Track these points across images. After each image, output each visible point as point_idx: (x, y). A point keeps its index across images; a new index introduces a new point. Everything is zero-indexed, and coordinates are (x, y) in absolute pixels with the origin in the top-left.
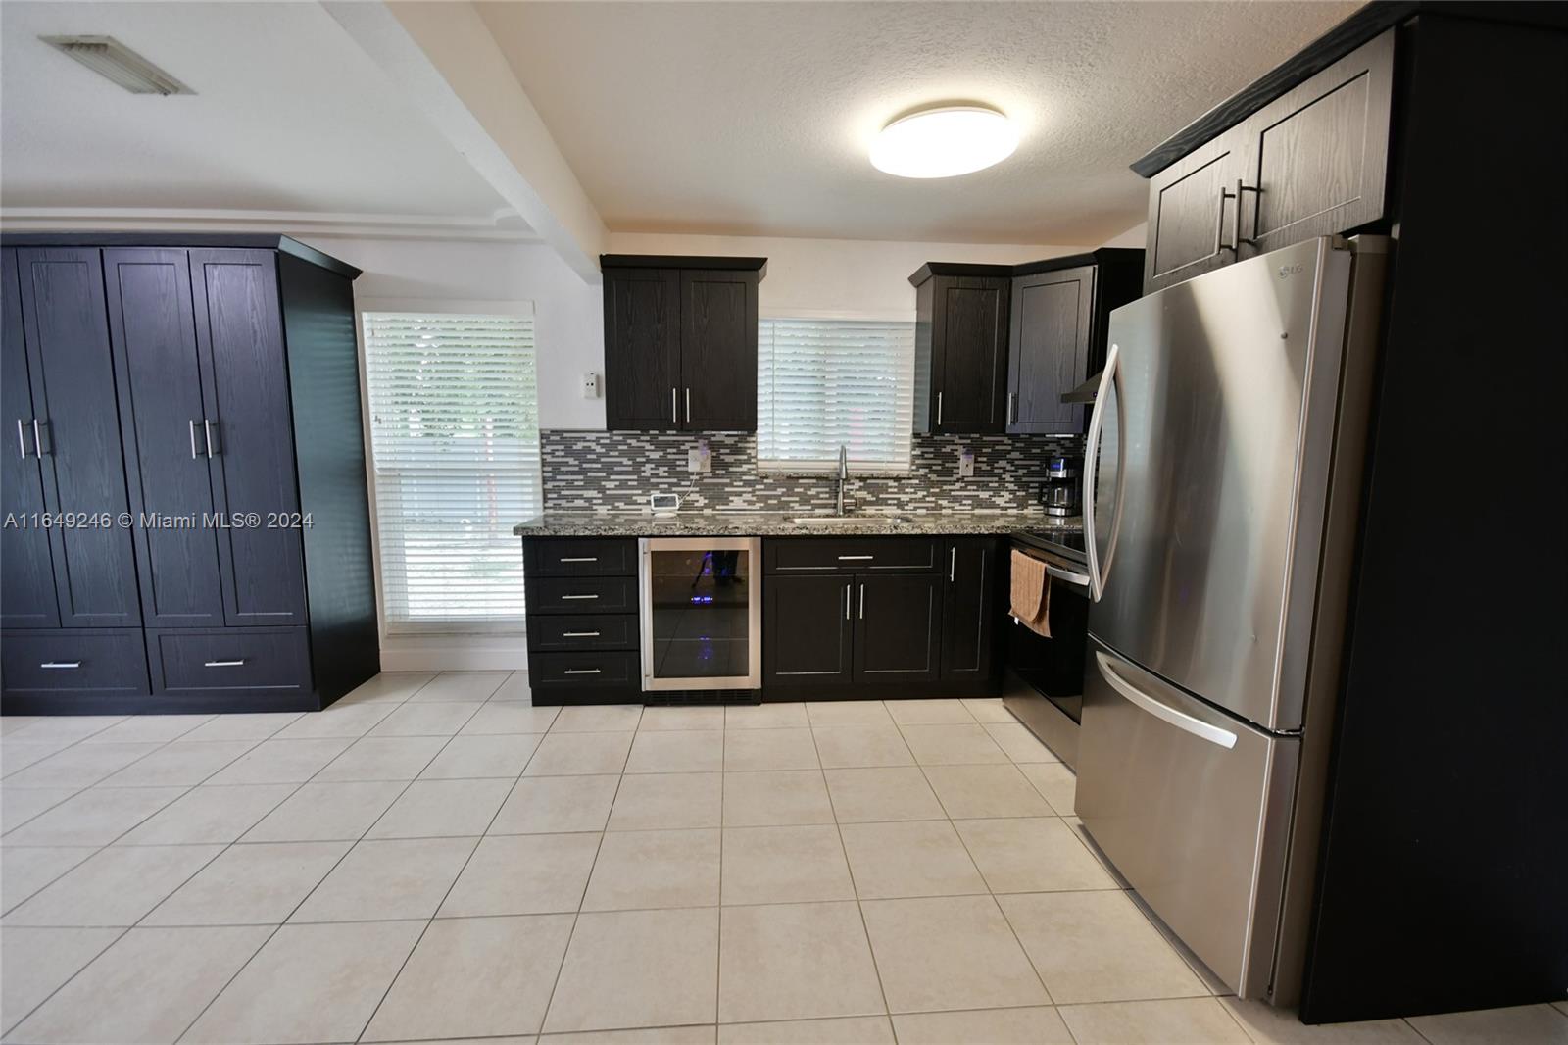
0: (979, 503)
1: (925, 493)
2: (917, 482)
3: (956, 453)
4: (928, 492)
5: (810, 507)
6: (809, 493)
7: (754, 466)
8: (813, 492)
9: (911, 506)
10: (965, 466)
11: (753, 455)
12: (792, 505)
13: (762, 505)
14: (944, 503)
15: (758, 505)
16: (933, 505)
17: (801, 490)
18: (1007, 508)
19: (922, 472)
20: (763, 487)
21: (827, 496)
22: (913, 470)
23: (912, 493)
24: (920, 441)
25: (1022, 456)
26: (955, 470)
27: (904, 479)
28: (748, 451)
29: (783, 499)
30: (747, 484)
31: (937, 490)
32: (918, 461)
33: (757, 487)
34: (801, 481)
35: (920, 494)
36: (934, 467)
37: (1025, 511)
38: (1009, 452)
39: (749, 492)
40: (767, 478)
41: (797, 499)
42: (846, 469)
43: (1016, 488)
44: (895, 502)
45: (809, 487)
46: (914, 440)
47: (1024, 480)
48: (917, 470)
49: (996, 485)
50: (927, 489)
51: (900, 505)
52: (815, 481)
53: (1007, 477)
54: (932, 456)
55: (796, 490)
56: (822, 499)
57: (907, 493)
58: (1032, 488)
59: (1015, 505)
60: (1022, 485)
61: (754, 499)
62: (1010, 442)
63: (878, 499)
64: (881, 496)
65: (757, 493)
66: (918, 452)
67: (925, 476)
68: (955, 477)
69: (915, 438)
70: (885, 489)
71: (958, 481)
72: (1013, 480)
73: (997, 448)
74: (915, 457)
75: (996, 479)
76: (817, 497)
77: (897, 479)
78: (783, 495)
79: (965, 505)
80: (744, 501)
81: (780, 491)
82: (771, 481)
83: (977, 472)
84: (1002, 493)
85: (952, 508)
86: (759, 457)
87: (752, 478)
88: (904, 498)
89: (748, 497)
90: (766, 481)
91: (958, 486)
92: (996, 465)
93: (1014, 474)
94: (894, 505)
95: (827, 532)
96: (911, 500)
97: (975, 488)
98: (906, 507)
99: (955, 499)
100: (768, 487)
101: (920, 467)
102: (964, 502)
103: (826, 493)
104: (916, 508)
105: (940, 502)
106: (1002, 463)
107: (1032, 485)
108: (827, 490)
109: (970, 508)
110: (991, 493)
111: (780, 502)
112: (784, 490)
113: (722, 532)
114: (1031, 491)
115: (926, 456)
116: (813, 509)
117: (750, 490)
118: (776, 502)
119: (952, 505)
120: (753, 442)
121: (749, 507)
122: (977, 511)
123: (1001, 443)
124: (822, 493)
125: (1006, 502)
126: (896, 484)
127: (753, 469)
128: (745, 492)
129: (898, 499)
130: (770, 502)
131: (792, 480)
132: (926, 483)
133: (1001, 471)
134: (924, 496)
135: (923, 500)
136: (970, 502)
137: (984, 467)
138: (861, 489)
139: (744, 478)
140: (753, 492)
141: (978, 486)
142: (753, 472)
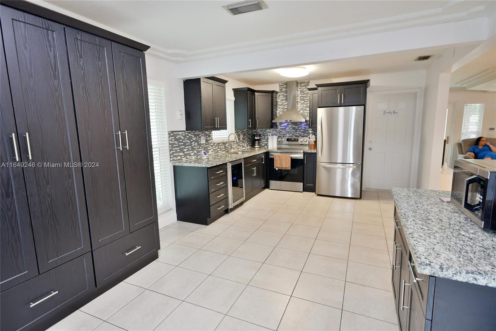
2: (236, 142)
3: (240, 134)
10: (241, 137)
20: (214, 147)
23: (235, 145)
25: (247, 135)
26: (240, 139)
27: (234, 142)
28: (211, 136)
30: (211, 146)
31: (238, 144)
38: (246, 133)
46: (235, 131)
48: (236, 139)
49: (245, 142)
52: (222, 144)
60: (248, 141)
66: (236, 134)
70: (232, 145)
71: (240, 141)
73: (244, 133)
74: (235, 136)
75: (245, 140)
76: (222, 148)
82: (216, 145)
83: (243, 139)
84: (246, 144)
86: (213, 138)
93: (247, 139)
96: (235, 148)
97: (242, 143)
105: (239, 147)
106: (245, 136)
109: (242, 148)
110: (244, 144)
120: (212, 133)
123: (245, 131)
125: (246, 146)
127: (212, 141)
131: (219, 144)
133: (245, 138)
136: (242, 146)
137: (243, 137)
139: (211, 144)
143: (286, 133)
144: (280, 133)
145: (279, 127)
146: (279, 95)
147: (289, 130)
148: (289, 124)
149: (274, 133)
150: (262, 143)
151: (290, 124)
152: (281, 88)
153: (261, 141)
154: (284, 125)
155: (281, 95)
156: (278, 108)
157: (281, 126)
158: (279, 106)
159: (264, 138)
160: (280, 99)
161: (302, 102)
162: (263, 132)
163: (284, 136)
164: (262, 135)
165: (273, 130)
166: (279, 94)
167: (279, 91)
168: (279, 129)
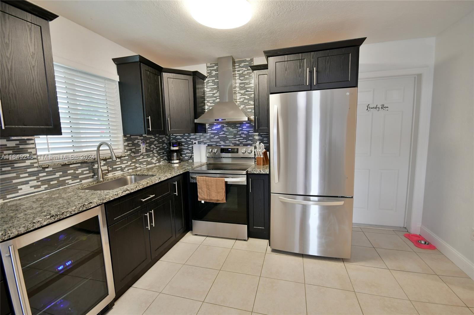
0: (149, 163)
1: (131, 162)
2: (127, 157)
3: (139, 143)
4: (132, 162)
5: (79, 181)
6: (77, 172)
7: (35, 161)
8: (80, 171)
9: (126, 169)
10: (143, 148)
11: (33, 153)
12: (67, 181)
13: (46, 186)
14: (137, 165)
15: (43, 187)
16: (134, 167)
17: (72, 171)
18: (155, 164)
19: (129, 153)
20: (45, 174)
21: (88, 172)
22: (125, 152)
23: (126, 163)
24: (126, 138)
25: (157, 143)
26: (140, 151)
27: (122, 157)
28: (29, 151)
29: (61, 179)
30: (31, 174)
31: (135, 160)
32: (127, 148)
33: (41, 175)
34: (71, 166)
35: (129, 163)
36: (133, 150)
37: (161, 163)
38: (154, 141)
39: (34, 180)
40: (47, 168)
41: (70, 177)
42: (115, 155)
43: (157, 155)
44: (120, 169)
45: (77, 169)
46: (124, 138)
47: (159, 152)
48: (127, 152)
49: (152, 155)
50: (131, 160)
51: (122, 170)
52: (79, 165)
53: (154, 151)
54: (131, 145)
55: (69, 172)
56: (85, 174)
57: (124, 163)
58: (161, 154)
59: (158, 162)
60: (159, 154)
61: (39, 183)
62: (154, 137)
63: (113, 168)
64: (114, 167)
65: (41, 179)
66: (126, 144)
67: (130, 154)
68: (140, 153)
69: (124, 137)
70: (114, 163)
71: (141, 155)
72: (156, 152)
73: (151, 140)
74: (125, 146)
75: (152, 153)
76: (82, 173)
77: (120, 158)
78: (61, 176)
79: (144, 165)
80: (31, 187)
81: (58, 175)
82: (51, 169)
83: (147, 151)
84: (154, 158)
85: (140, 167)
86: (38, 153)
87: (36, 169)
88: (123, 166)
89: (35, 183)
90: (47, 170)
91: (141, 157)
92: (151, 147)
93: (156, 150)
94: (119, 170)
95: (137, 189)
96: (126, 167)
97: (146, 157)
98: (124, 170)
99: (141, 163)
100: (49, 173)
101: (128, 150)
102: (144, 163)
103: (87, 170)
104: (128, 170)
105: (136, 165)
106: (153, 146)
107: (161, 153)
108: (87, 168)
109: (146, 165)
110: (151, 158)
111: (59, 181)
112: (61, 173)
113: (81, 209)
114: (161, 155)
115: (129, 145)
116: (81, 181)
117: (35, 178)
118: (56, 182)
119: (140, 166)
120: (33, 144)
121: (37, 190)
122: (148, 166)
123: (151, 138)
124: (85, 171)
125: (155, 161)
126: (119, 160)
127: (36, 163)
128: (31, 180)
129: (121, 167)
130: (52, 183)
131: (65, 167)
132: (131, 158)
133: (152, 149)
134: (131, 164)
135: (130, 166)
136: (145, 163)
137: (148, 148)
138: (104, 165)
139: (29, 170)
140: (37, 179)
141: (147, 156)
142: (36, 165)
143: (219, 140)
144: (211, 140)
145: (209, 131)
146: (208, 82)
147: (225, 135)
148: (223, 127)
149: (202, 140)
150: (185, 156)
151: (225, 125)
152: (210, 71)
153: (183, 153)
154: (216, 127)
155: (209, 81)
156: (206, 102)
157: (212, 130)
158: (207, 99)
159: (187, 148)
160: (208, 87)
161: (243, 92)
162: (185, 139)
163: (217, 144)
164: (184, 144)
165: (200, 136)
166: (207, 80)
167: (206, 76)
168: (208, 134)
